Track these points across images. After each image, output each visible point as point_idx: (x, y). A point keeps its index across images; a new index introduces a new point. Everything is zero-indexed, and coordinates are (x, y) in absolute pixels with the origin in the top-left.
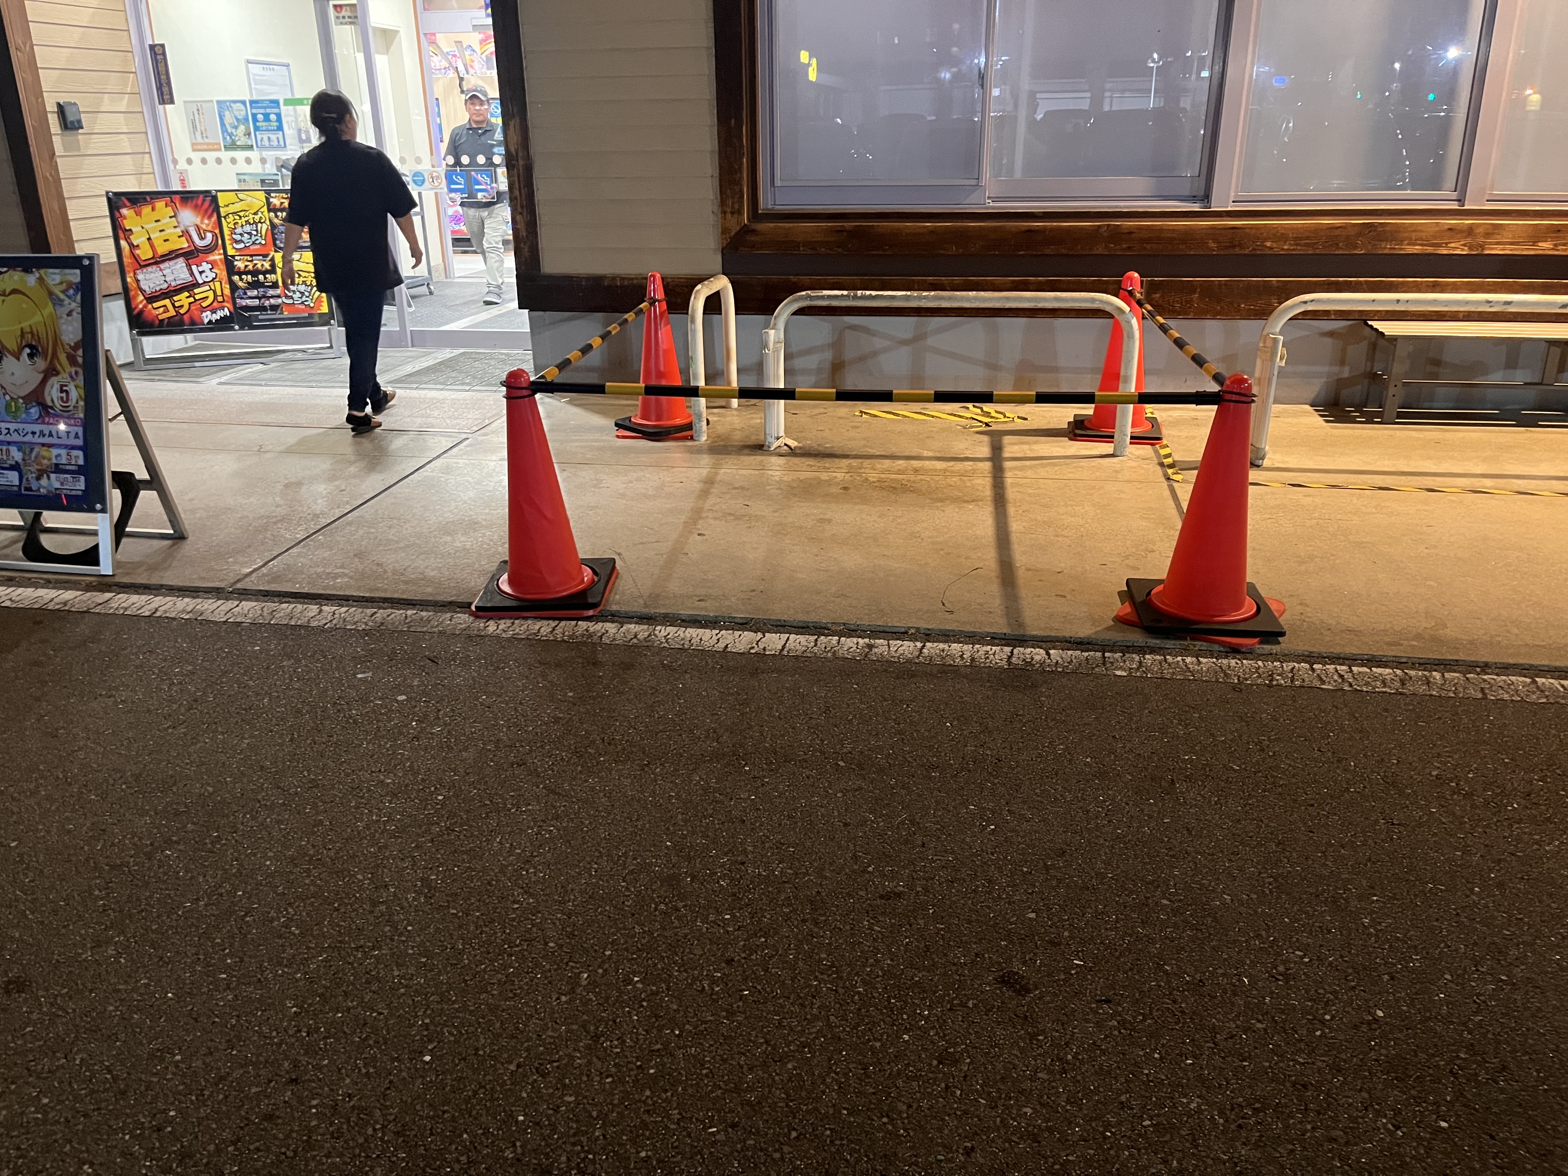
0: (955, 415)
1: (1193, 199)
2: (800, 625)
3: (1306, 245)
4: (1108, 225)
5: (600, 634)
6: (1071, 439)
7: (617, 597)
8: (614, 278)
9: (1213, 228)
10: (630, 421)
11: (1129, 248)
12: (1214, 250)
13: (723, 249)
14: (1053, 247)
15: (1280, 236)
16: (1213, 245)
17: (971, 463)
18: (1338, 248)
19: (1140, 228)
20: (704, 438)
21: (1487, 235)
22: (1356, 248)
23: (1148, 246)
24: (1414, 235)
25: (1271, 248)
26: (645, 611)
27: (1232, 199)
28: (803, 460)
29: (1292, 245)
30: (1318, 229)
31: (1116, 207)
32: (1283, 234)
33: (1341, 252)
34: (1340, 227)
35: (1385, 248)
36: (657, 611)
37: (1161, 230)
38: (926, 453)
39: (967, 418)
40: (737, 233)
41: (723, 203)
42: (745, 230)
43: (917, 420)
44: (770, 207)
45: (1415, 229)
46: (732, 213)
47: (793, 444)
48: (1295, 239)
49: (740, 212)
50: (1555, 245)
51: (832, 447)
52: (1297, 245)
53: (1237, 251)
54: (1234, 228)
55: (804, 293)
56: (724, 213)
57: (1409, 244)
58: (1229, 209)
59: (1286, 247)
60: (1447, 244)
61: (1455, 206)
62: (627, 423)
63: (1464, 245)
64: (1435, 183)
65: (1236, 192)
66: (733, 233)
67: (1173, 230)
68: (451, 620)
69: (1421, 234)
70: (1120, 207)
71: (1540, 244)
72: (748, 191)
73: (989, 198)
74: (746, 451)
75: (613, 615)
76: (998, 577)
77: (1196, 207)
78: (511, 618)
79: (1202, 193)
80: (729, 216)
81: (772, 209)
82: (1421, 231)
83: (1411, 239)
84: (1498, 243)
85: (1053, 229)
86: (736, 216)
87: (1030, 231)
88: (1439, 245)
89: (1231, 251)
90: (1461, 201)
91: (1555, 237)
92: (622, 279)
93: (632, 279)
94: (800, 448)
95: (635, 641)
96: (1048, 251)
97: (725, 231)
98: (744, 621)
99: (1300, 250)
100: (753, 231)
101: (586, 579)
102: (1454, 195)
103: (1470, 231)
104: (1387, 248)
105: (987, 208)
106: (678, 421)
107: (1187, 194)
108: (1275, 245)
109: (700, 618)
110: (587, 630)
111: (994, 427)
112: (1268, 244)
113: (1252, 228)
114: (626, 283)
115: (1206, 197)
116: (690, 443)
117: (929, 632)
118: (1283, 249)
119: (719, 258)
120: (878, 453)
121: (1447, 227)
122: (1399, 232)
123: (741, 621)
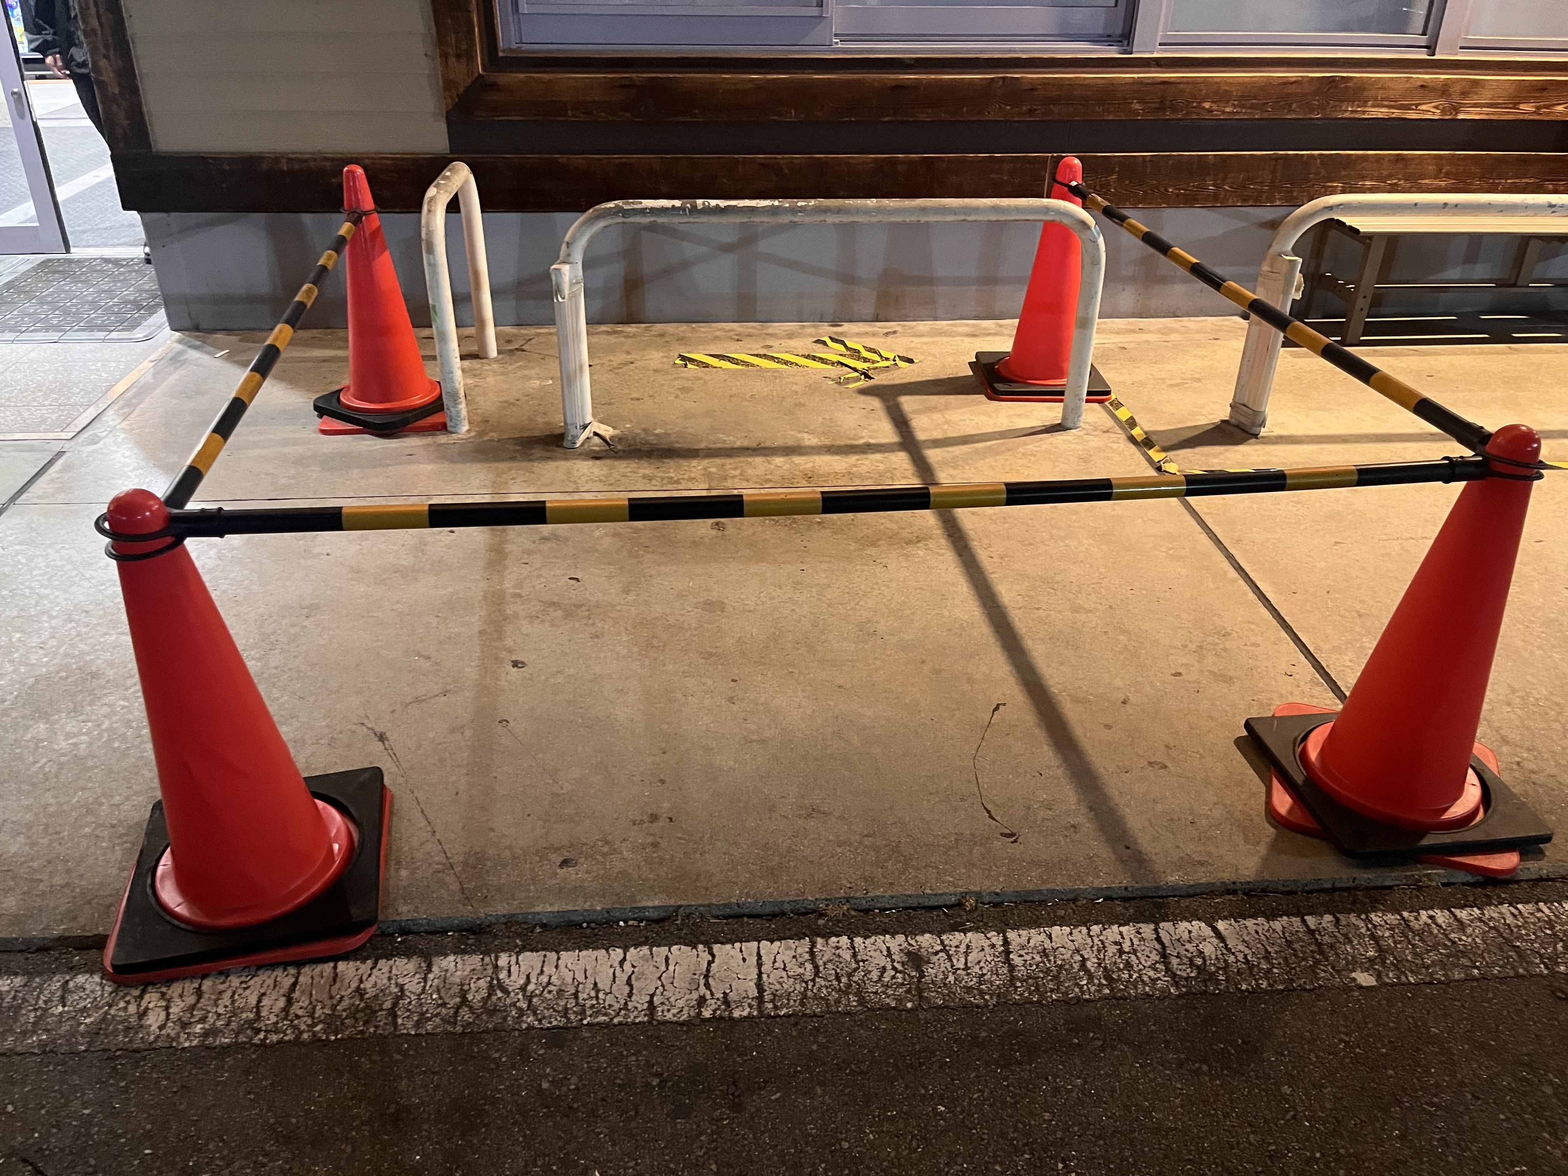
0: (814, 358)
1: (1107, 39)
2: (767, 910)
3: (1252, 107)
4: (1004, 78)
5: (388, 1005)
6: (990, 398)
7: (404, 873)
8: (276, 159)
9: (1140, 82)
10: (339, 400)
11: (1031, 112)
12: (1138, 114)
13: (448, 113)
14: (930, 111)
15: (1221, 93)
16: (1137, 106)
17: (878, 456)
18: (1290, 111)
19: (1046, 83)
20: (465, 427)
21: (1464, 94)
22: (1312, 111)
23: (1056, 109)
24: (1381, 94)
25: (1210, 111)
26: (466, 913)
27: (1159, 41)
28: (633, 464)
29: (1235, 106)
30: (1269, 83)
31: (1010, 51)
32: (1226, 91)
33: (1294, 116)
34: (1295, 82)
35: (1346, 111)
36: (490, 910)
37: (1072, 85)
38: (811, 440)
39: (833, 364)
40: (468, 89)
41: (441, 40)
42: (481, 85)
43: (767, 370)
44: (514, 46)
45: (1382, 85)
46: (458, 56)
47: (607, 431)
48: (1243, 98)
49: (471, 58)
50: (1538, 108)
51: (667, 434)
52: (1243, 106)
53: (1168, 115)
54: (1165, 83)
55: (611, 205)
56: (445, 56)
57: (1373, 106)
58: (1156, 55)
59: (1227, 110)
60: (1417, 105)
61: (1422, 55)
62: (334, 406)
63: (1436, 107)
64: (1399, 24)
65: (1166, 29)
66: (461, 89)
67: (1086, 86)
68: (63, 1001)
69: (1391, 92)
70: (1015, 51)
71: (1522, 106)
72: (479, 20)
73: (836, 35)
74: (537, 451)
75: (405, 931)
76: (1039, 725)
77: (1113, 52)
78: (193, 977)
79: (1119, 31)
80: (452, 60)
81: (518, 50)
82: (1389, 88)
83: (1376, 99)
84: (1475, 105)
85: (930, 84)
86: (464, 60)
87: (899, 87)
88: (1407, 107)
89: (1160, 115)
90: (1431, 48)
91: (1538, 98)
92: (290, 160)
93: (306, 161)
94: (620, 439)
95: (465, 1015)
96: (923, 117)
97: (448, 84)
98: (663, 914)
99: (1244, 114)
100: (494, 86)
101: (336, 847)
102: (1423, 40)
103: (1444, 90)
104: (1349, 111)
105: (835, 51)
106: (418, 400)
107: (1101, 32)
108: (1215, 107)
109: (577, 918)
110: (360, 992)
111: (879, 379)
112: (1207, 105)
113: (1188, 83)
114: (297, 167)
115: (1126, 37)
116: (442, 439)
117: (998, 899)
118: (1224, 112)
119: (443, 126)
120: (738, 444)
121: (1420, 83)
122: (1364, 89)
123: (655, 915)
